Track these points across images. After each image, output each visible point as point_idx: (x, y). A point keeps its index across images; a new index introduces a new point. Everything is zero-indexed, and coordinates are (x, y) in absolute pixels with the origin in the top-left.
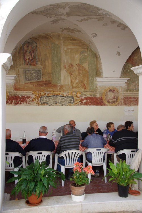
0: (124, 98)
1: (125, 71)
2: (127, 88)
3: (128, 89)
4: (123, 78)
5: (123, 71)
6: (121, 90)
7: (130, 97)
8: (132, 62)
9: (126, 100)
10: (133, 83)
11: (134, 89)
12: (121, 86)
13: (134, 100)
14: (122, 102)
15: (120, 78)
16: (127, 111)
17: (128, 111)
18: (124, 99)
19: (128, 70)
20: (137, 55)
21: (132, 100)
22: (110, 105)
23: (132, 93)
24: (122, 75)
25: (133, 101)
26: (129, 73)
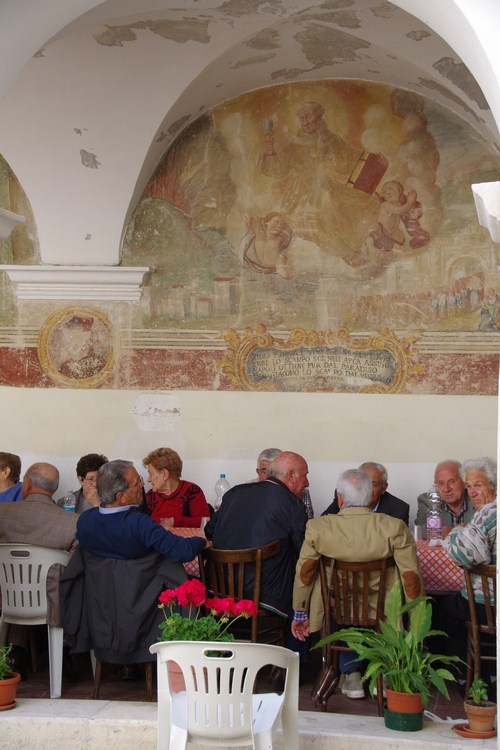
0: (133, 354)
1: (139, 235)
2: (148, 312)
3: (154, 316)
4: (133, 265)
5: (129, 238)
6: (120, 320)
7: (164, 351)
8: (173, 197)
9: (145, 363)
10: (175, 287)
11: (183, 314)
12: (122, 302)
13: (181, 363)
14: (128, 372)
15: (120, 265)
16: (147, 413)
17: (152, 410)
18: (134, 359)
19: (156, 232)
20: (194, 164)
21: (173, 362)
22: (74, 387)
23: (170, 331)
24: (128, 252)
25: (175, 369)
26: (160, 242)
